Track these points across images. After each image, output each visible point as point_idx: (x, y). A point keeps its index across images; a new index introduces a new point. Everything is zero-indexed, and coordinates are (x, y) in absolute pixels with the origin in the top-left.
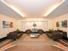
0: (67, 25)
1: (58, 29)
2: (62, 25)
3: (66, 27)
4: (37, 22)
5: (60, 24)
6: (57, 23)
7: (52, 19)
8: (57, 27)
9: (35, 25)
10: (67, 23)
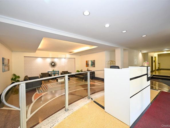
0: (95, 64)
1: (88, 69)
2: (91, 65)
3: (94, 67)
4: (57, 58)
5: (90, 63)
6: (87, 62)
7: (80, 55)
8: (86, 67)
9: (53, 64)
10: (95, 63)
